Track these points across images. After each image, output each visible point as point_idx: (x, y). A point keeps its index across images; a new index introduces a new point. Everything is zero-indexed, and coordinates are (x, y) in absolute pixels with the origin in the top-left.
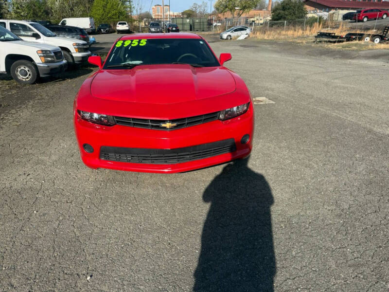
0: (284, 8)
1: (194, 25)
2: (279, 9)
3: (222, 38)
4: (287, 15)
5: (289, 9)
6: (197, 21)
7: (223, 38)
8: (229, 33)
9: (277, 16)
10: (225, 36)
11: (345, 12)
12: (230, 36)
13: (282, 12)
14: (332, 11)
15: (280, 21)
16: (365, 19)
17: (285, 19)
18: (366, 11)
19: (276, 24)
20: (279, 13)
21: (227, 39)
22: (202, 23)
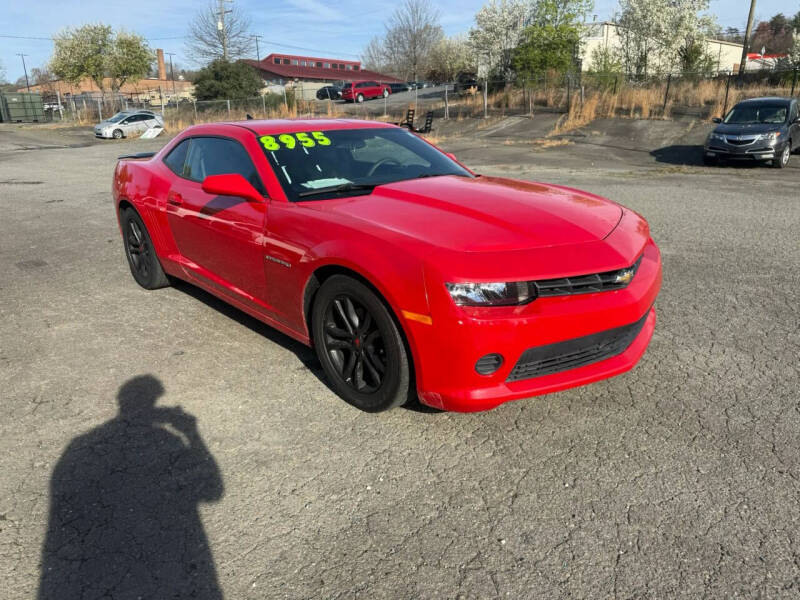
0: (217, 76)
1: (8, 109)
2: (209, 78)
3: (100, 136)
4: (227, 89)
5: (228, 77)
6: (15, 100)
7: (104, 135)
8: (116, 126)
9: (208, 90)
10: (108, 132)
11: (320, 86)
12: (121, 131)
13: (217, 84)
14: (290, 84)
15: (216, 101)
16: (361, 98)
17: (225, 96)
18: (359, 85)
19: (209, 106)
20: (212, 86)
21: (114, 138)
22: (29, 105)
